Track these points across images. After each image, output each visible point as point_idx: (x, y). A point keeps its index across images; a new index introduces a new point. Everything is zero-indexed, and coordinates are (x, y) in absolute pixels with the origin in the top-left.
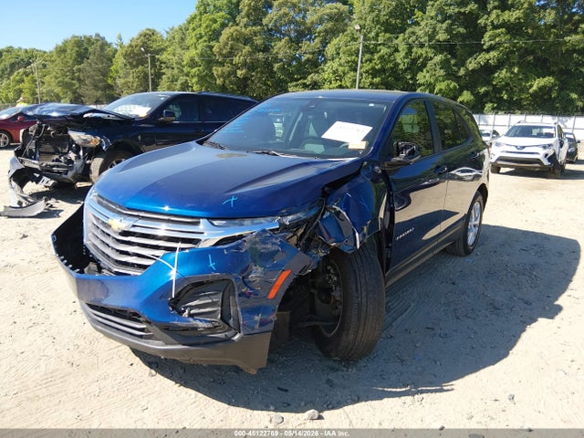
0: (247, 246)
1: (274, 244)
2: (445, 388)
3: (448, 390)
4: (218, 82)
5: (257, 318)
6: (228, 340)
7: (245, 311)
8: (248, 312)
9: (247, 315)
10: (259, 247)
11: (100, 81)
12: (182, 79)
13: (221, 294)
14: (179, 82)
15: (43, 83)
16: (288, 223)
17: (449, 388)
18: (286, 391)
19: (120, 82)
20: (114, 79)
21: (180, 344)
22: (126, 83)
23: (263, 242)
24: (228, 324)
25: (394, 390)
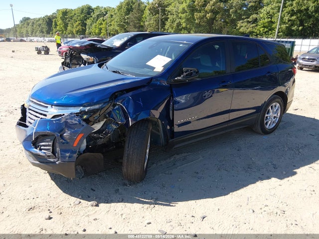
0: (63, 120)
1: (75, 120)
2: (171, 204)
3: (173, 206)
4: (196, 21)
5: (68, 155)
6: (54, 162)
7: (61, 150)
8: (63, 151)
9: (63, 153)
10: (69, 121)
11: (137, 23)
12: (178, 21)
13: (52, 142)
14: (176, 22)
15: (111, 25)
16: (87, 111)
17: (174, 205)
18: (94, 191)
19: (146, 23)
20: (144, 22)
21: (38, 161)
22: (150, 24)
23: (71, 118)
24: (55, 156)
25: (145, 200)
